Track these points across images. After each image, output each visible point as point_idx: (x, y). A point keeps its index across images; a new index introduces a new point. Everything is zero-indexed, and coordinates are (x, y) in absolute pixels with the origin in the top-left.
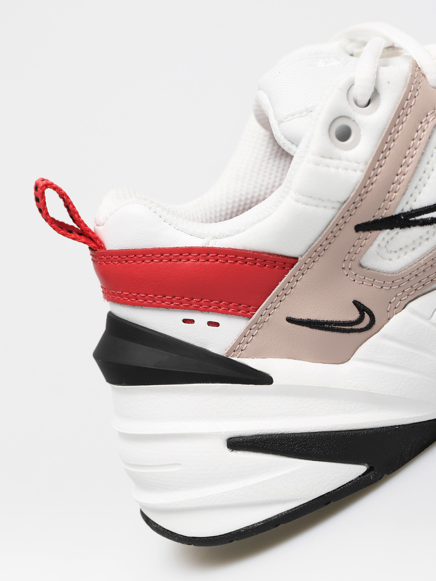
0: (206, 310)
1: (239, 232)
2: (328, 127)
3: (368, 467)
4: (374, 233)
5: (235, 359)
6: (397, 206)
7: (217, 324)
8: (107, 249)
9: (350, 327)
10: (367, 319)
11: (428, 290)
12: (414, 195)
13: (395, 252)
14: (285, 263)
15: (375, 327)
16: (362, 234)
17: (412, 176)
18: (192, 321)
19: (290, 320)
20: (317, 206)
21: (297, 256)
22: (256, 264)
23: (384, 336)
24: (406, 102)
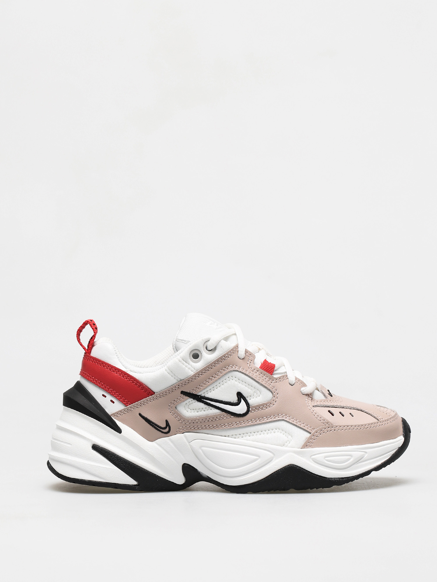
0: (112, 395)
1: (140, 373)
2: (191, 350)
3: (138, 484)
4: (187, 397)
5: (113, 418)
6: (200, 392)
7: (113, 402)
8: (91, 355)
9: (160, 429)
10: (167, 429)
11: (195, 431)
12: (208, 392)
13: (191, 410)
14: (150, 393)
15: (169, 434)
16: (182, 395)
17: (211, 384)
18: (105, 397)
19: (140, 415)
20: (172, 376)
21: (155, 392)
22: (139, 387)
23: (170, 440)
24: (224, 357)
